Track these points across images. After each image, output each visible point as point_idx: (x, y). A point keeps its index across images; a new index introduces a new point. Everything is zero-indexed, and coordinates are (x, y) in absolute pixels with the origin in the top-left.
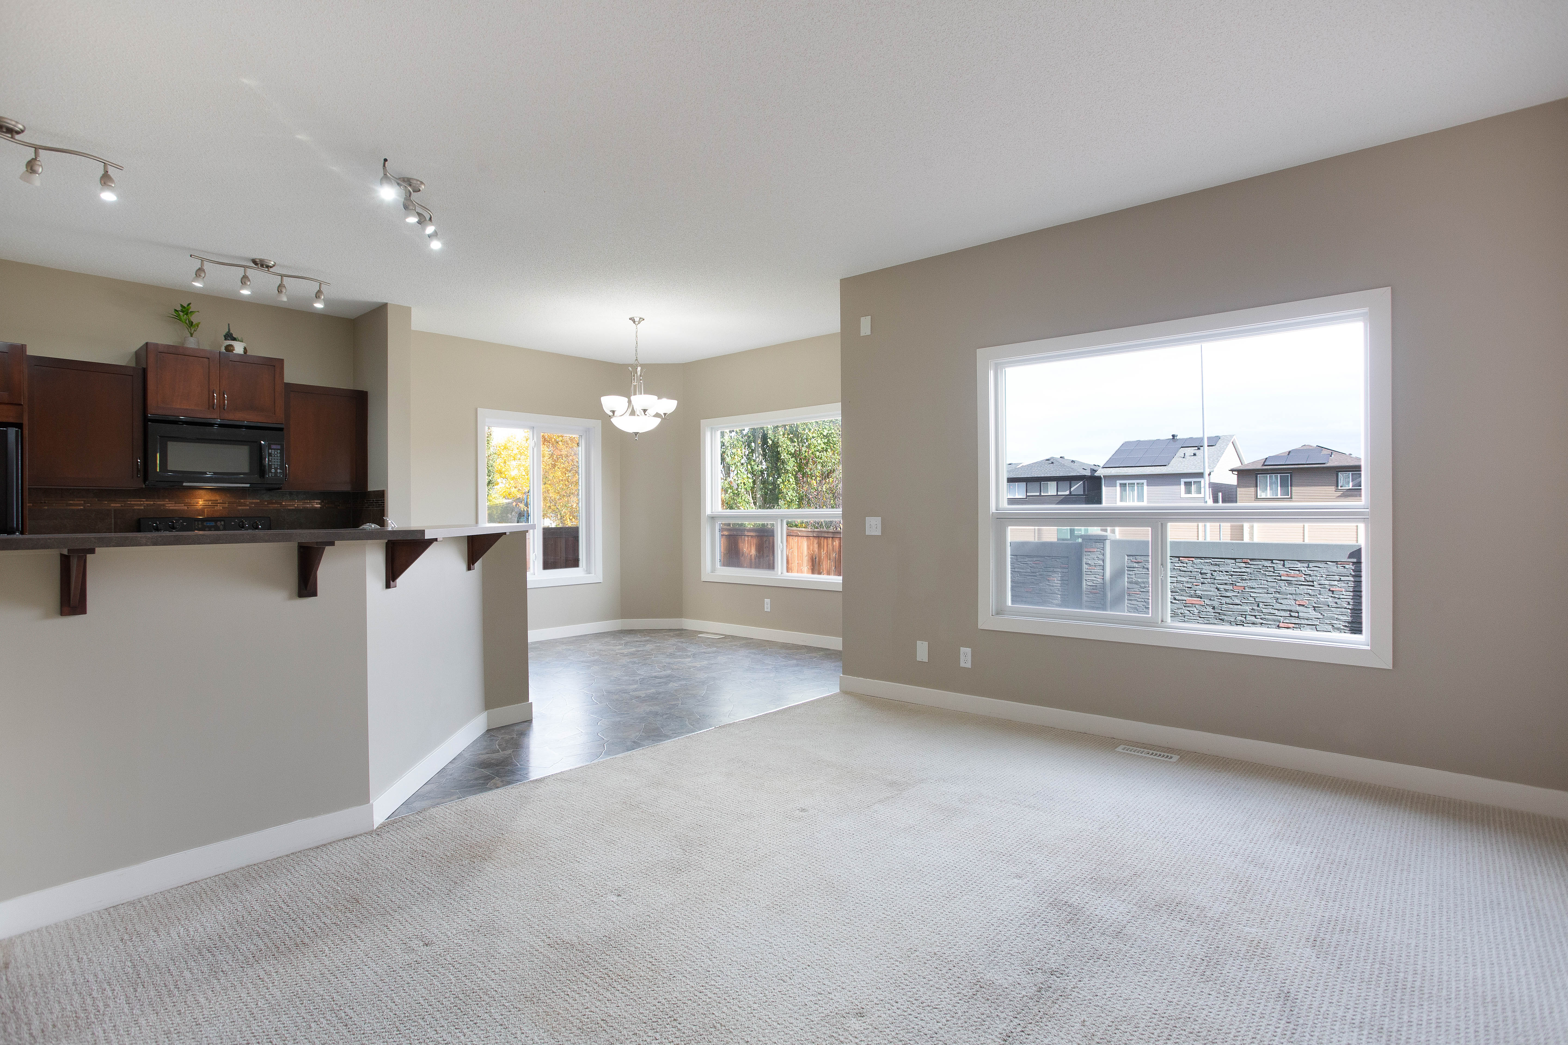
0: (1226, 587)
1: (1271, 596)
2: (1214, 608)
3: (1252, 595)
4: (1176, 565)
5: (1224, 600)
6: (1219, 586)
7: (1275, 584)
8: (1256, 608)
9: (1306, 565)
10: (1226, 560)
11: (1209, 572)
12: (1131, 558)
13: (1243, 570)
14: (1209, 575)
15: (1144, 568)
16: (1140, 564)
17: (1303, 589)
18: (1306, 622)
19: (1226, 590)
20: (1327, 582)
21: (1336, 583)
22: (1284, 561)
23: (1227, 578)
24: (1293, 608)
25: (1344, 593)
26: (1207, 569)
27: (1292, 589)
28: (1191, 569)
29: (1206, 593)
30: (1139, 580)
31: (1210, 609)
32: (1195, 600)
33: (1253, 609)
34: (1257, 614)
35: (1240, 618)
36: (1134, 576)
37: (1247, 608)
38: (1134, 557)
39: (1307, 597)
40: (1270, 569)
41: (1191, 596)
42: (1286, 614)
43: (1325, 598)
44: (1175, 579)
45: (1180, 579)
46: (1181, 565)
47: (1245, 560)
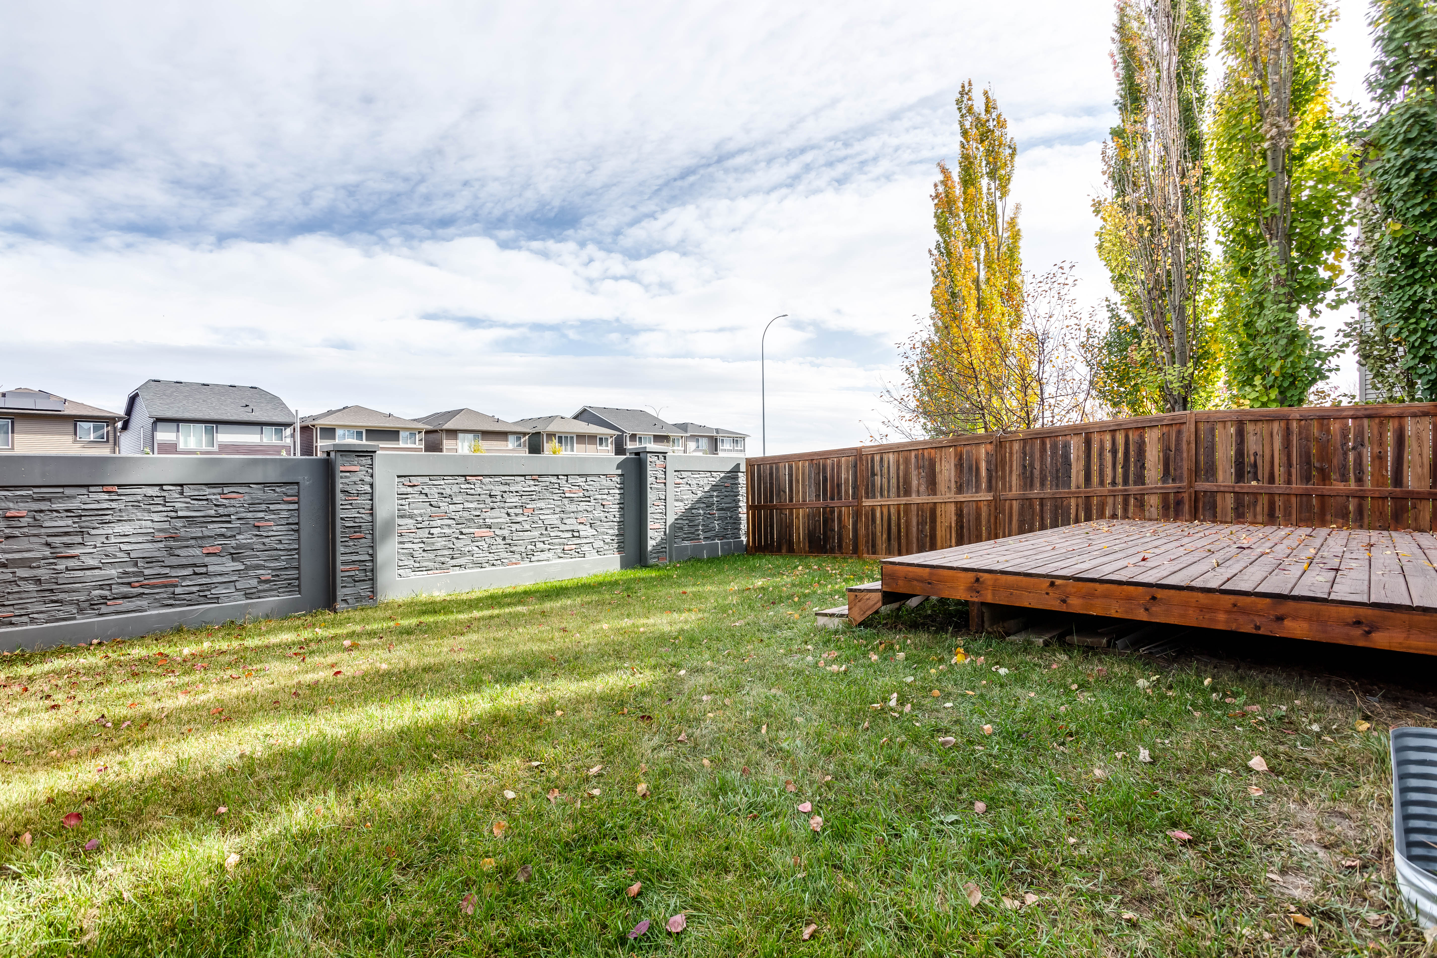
0: (517, 511)
1: (557, 516)
2: (504, 539)
3: (542, 517)
4: (463, 486)
5: (515, 527)
6: (510, 511)
7: (559, 503)
8: (544, 532)
9: (584, 479)
10: (516, 478)
11: (499, 493)
12: (402, 479)
13: (532, 489)
14: (499, 498)
15: (421, 493)
16: (416, 489)
17: (583, 506)
19: (516, 515)
20: (600, 497)
21: (605, 497)
24: (575, 528)
26: (497, 490)
27: (573, 507)
28: (479, 490)
29: (496, 521)
30: (415, 511)
31: (499, 540)
32: (485, 532)
33: (542, 534)
35: (529, 547)
36: (407, 507)
37: (536, 533)
38: (407, 479)
39: (586, 514)
40: (556, 486)
41: (480, 527)
42: (569, 535)
43: (598, 513)
44: (461, 506)
45: (467, 505)
46: (468, 486)
47: (534, 477)
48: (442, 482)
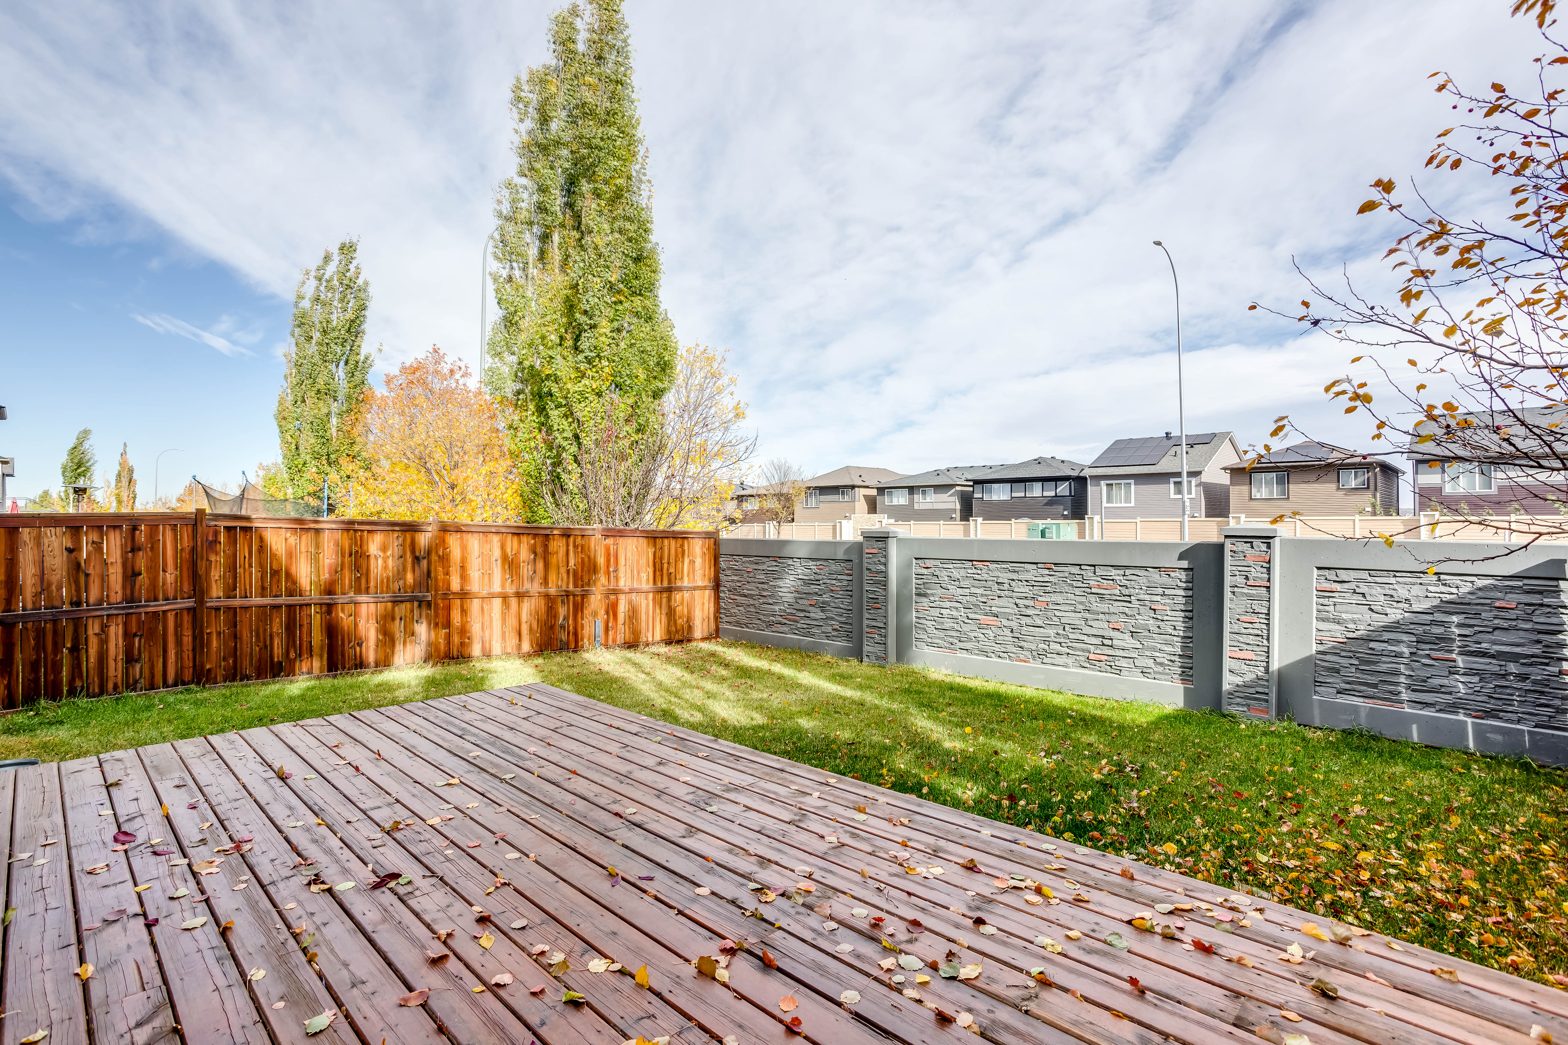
0: (1026, 602)
1: (1079, 615)
2: (1012, 631)
3: (1057, 613)
5: (1025, 620)
6: (1018, 601)
7: (1083, 599)
8: (1061, 632)
9: (1122, 572)
10: (1026, 565)
11: (1006, 581)
12: (920, 561)
13: (1046, 579)
14: (1006, 586)
15: (931, 575)
16: (927, 570)
17: (1118, 607)
18: (1121, 653)
19: (1027, 607)
20: (1147, 597)
21: (1158, 598)
22: (1094, 566)
23: (1027, 589)
24: (1106, 634)
25: (1169, 613)
26: (1004, 577)
27: (1104, 607)
28: (986, 577)
29: (1003, 610)
30: (929, 592)
31: (1007, 632)
32: (990, 620)
33: (1058, 634)
34: (1062, 640)
35: (1042, 646)
36: (922, 587)
37: (1051, 632)
38: (923, 561)
39: (1123, 618)
40: (1079, 578)
41: (986, 614)
42: (1098, 641)
43: (1145, 619)
44: (968, 591)
45: (973, 590)
46: (975, 571)
47: (1048, 566)
48: (951, 566)
